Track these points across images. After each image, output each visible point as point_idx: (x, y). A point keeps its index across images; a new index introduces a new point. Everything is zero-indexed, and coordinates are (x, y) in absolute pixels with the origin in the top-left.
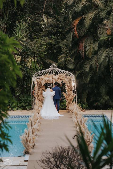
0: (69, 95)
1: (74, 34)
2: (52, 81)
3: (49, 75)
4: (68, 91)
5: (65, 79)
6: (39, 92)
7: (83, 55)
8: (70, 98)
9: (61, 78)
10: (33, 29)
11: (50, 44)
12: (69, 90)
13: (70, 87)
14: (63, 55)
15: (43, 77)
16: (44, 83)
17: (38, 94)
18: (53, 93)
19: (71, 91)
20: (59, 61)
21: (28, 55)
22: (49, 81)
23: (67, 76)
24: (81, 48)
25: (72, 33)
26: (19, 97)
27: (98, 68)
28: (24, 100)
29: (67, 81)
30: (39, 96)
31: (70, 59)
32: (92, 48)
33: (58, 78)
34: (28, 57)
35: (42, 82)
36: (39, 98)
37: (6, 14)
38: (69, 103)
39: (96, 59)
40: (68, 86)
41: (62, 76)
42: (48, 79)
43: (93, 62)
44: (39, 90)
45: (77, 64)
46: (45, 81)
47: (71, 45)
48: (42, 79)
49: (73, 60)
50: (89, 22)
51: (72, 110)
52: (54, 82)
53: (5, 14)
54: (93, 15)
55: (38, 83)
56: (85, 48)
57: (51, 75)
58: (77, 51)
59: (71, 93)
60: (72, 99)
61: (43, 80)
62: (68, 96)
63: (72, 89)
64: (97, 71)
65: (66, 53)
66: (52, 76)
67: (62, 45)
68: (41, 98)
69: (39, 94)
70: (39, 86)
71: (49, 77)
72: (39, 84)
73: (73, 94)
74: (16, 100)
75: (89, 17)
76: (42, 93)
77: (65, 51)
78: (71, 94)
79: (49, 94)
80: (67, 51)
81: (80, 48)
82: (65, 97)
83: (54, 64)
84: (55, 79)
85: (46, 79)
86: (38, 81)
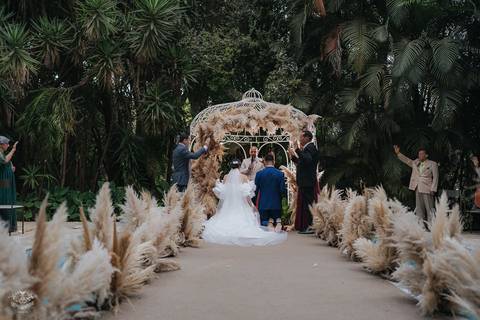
2: (248, 126)
5: (292, 120)
7: (337, 67)
9: (275, 117)
14: (279, 70)
17: (201, 170)
22: (238, 124)
24: (332, 48)
25: (306, 6)
29: (296, 125)
30: (204, 176)
33: (267, 117)
35: (213, 128)
36: (204, 182)
41: (278, 112)
42: (236, 117)
43: (373, 80)
46: (225, 126)
47: (302, 39)
48: (215, 121)
52: (254, 129)
55: (202, 132)
56: (343, 45)
61: (219, 121)
64: (387, 104)
66: (249, 110)
67: (275, 50)
71: (239, 112)
77: (287, 63)
80: (291, 61)
81: (330, 49)
82: (289, 180)
83: (253, 90)
84: (258, 120)
85: (228, 118)
86: (204, 128)
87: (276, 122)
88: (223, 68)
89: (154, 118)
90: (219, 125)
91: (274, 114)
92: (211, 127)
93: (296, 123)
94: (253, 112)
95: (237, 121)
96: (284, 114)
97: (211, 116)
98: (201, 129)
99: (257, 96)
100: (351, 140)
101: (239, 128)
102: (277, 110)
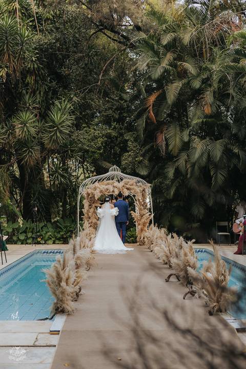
0: (142, 216)
1: (148, 118)
2: (113, 191)
3: (108, 182)
4: (140, 209)
5: (136, 188)
6: (90, 211)
7: (163, 152)
8: (143, 220)
9: (128, 186)
10: (81, 113)
11: (108, 136)
12: (142, 208)
13: (142, 203)
14: (130, 153)
15: (97, 184)
16: (100, 194)
17: (88, 214)
18: (115, 211)
19: (144, 209)
20: (123, 163)
21: (72, 151)
23: (138, 184)
24: (161, 140)
25: (145, 116)
26: (58, 224)
27: (189, 171)
28: (66, 227)
30: (90, 218)
31: (141, 158)
32: (178, 140)
33: (123, 186)
34: (72, 155)
35: (95, 192)
37: (40, 93)
38: (142, 230)
39: (186, 157)
40: (139, 200)
41: (129, 183)
42: (107, 187)
43: (181, 162)
44: (90, 208)
45: (153, 168)
46: (101, 191)
47: (143, 135)
48: (95, 189)
49: (146, 162)
50: (174, 95)
51: (149, 237)
52: (117, 192)
53: (38, 92)
54: (181, 85)
55: (88, 194)
56: (166, 140)
57: (111, 181)
58: (152, 146)
59: (145, 213)
60: (146, 224)
61: (98, 189)
62: (139, 218)
63: (146, 206)
64: (189, 176)
65: (134, 149)
66: (113, 183)
67: (127, 138)
68: (94, 221)
69: (90, 214)
70: (90, 200)
71: (108, 184)
72: (91, 198)
73: (148, 214)
74: (53, 228)
75: (173, 90)
76: (95, 212)
77: (134, 147)
78: (144, 215)
79: (109, 212)
80: (137, 146)
81: (159, 140)
82: (136, 219)
83: (115, 166)
84: (119, 188)
85: (103, 188)
86: (89, 192)
87: (128, 189)
90: (98, 191)
91: (127, 184)
92: (93, 192)
93: (138, 190)
95: (107, 189)
96: (132, 185)
99: (117, 170)
100: (172, 193)
101: (109, 192)
102: (128, 182)
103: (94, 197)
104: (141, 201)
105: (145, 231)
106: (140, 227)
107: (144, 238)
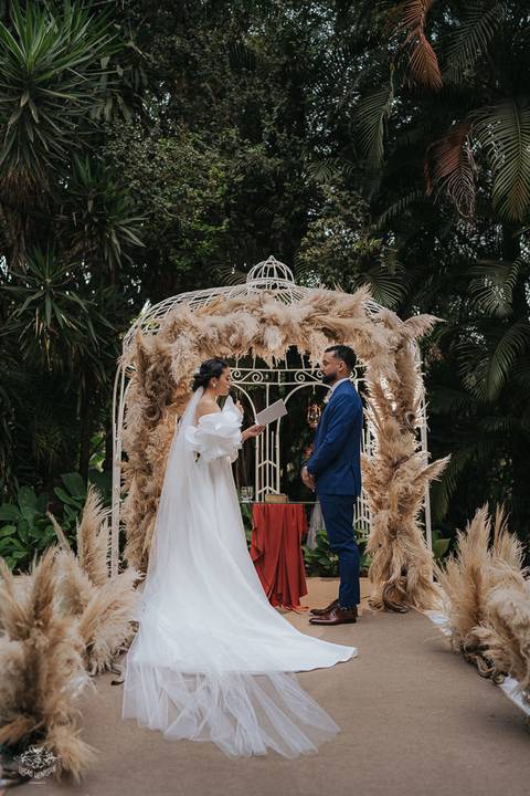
0: (394, 464)
2: (260, 342)
4: (387, 434)
5: (369, 327)
6: (152, 440)
8: (398, 486)
9: (329, 320)
12: (395, 425)
13: (394, 406)
17: (143, 455)
19: (403, 432)
22: (233, 338)
25: (394, 66)
33: (308, 319)
35: (172, 349)
40: (379, 392)
41: (335, 308)
44: (154, 425)
46: (202, 344)
48: (175, 331)
52: (275, 348)
55: (144, 360)
59: (407, 452)
60: (412, 502)
61: (186, 331)
62: (380, 477)
63: (412, 417)
70: (153, 388)
72: (156, 376)
73: (420, 457)
78: (405, 458)
84: (286, 327)
85: (208, 324)
86: (149, 348)
87: (330, 333)
88: (204, 219)
89: (40, 327)
90: (186, 341)
91: (326, 312)
92: (164, 345)
93: (382, 336)
94: (272, 308)
95: (230, 330)
96: (351, 314)
97: (167, 319)
98: (141, 353)
99: (281, 275)
101: (237, 346)
102: (333, 303)
103: (167, 369)
104: (389, 395)
105: (409, 534)
106: (384, 515)
107: (404, 573)
